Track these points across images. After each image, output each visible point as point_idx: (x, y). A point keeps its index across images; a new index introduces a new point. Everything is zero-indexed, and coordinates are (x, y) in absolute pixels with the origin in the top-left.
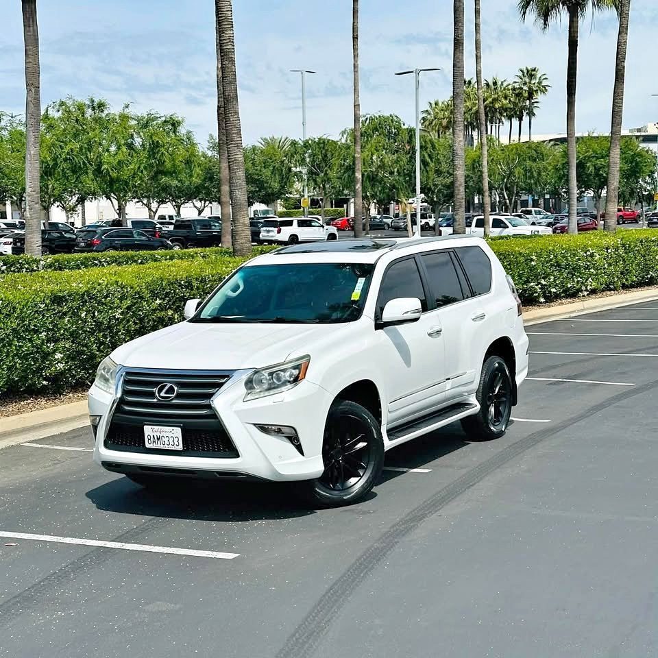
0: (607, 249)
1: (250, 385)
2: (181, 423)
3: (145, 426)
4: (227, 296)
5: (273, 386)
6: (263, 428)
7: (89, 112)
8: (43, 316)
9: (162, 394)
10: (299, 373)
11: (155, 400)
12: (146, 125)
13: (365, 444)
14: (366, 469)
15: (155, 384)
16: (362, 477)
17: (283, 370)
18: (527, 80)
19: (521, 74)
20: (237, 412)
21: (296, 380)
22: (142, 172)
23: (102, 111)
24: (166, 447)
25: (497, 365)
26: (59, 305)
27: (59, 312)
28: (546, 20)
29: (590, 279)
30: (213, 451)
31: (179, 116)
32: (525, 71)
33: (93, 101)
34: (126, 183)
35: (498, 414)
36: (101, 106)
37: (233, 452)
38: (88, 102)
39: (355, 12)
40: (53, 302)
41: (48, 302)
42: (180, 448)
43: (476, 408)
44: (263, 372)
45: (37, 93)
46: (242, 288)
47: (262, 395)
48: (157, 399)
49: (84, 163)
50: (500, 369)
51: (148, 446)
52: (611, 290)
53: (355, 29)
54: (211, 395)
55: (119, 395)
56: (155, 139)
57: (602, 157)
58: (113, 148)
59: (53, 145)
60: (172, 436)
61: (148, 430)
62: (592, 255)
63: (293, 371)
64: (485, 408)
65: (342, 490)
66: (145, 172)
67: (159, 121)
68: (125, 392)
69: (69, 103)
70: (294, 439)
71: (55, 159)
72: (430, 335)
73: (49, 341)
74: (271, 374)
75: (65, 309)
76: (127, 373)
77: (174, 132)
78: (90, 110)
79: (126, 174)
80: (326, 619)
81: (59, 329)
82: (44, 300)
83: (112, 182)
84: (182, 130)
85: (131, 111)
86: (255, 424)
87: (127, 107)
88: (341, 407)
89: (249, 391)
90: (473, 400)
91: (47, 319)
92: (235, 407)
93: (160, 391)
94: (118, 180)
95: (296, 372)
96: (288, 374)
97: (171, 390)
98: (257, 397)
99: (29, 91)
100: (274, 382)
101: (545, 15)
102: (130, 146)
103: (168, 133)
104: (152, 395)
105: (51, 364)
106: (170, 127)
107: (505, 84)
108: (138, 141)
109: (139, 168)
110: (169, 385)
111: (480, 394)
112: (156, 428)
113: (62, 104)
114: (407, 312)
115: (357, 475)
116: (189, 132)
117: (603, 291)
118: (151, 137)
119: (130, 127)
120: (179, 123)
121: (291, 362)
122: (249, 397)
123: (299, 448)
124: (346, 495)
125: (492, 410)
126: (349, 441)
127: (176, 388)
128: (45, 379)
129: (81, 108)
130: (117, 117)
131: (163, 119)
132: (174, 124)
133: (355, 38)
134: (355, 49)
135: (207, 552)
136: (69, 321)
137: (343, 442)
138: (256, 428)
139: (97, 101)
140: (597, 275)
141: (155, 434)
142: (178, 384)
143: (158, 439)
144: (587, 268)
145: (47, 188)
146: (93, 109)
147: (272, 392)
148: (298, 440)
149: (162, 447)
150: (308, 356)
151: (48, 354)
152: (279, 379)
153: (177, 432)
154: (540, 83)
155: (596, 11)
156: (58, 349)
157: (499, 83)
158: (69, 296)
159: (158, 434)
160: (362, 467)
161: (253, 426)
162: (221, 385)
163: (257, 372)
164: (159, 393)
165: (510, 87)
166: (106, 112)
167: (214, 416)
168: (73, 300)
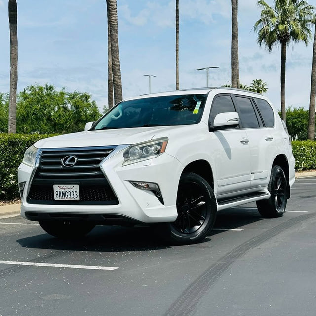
0: (312, 147)
1: (127, 155)
2: (79, 181)
3: (54, 186)
4: (112, 118)
5: (143, 156)
6: (135, 184)
7: (45, 91)
8: (3, 152)
9: (67, 163)
10: (161, 148)
11: (61, 167)
12: (72, 98)
13: (204, 203)
14: (205, 220)
15: (62, 157)
16: (202, 225)
17: (150, 146)
18: (257, 86)
19: (253, 83)
20: (118, 173)
21: (158, 152)
22: (70, 120)
23: (51, 91)
24: (68, 199)
25: (279, 171)
26: (13, 146)
27: (13, 151)
28: (270, 48)
29: (303, 162)
30: (100, 200)
31: (89, 94)
32: (256, 81)
33: (47, 86)
34: (63, 126)
35: (280, 202)
36: (51, 88)
37: (114, 201)
38: (45, 87)
39: (177, 38)
40: (9, 145)
41: (6, 144)
42: (78, 199)
43: (268, 195)
44: (136, 147)
45: (16, 69)
46: (121, 114)
47: (135, 161)
48: (63, 166)
49: (42, 115)
50: (280, 174)
51: (56, 199)
52: (313, 169)
53: (177, 46)
54: (100, 161)
55: (37, 165)
56: (77, 104)
57: (296, 118)
58: (56, 109)
59: (27, 106)
60: (73, 191)
61: (56, 188)
62: (304, 149)
63: (157, 146)
64: (272, 197)
65: (189, 233)
66: (71, 120)
67: (80, 96)
68: (41, 164)
69: (35, 86)
70: (157, 192)
71: (27, 114)
72: (242, 142)
73: (6, 167)
74: (142, 148)
75: (17, 149)
76: (44, 152)
77: (87, 101)
78: (45, 90)
79: (62, 121)
80: (191, 304)
81: (13, 161)
82: (4, 143)
83: (55, 125)
84: (90, 101)
85: (66, 91)
86: (130, 181)
87: (64, 89)
88: (188, 176)
89: (126, 160)
90: (266, 190)
91: (6, 154)
92: (116, 169)
93: (65, 161)
94: (59, 124)
95: (159, 147)
96: (153, 148)
97: (72, 160)
98: (132, 163)
99: (12, 67)
100: (143, 154)
101: (270, 45)
102: (65, 108)
103: (84, 101)
104: (60, 164)
105: (7, 181)
106: (84, 98)
107: (246, 87)
108: (69, 106)
109: (69, 118)
110: (71, 157)
111: (270, 188)
112: (62, 186)
113: (32, 87)
114: (230, 121)
115: (199, 224)
116: (94, 101)
117: (309, 169)
118: (75, 103)
119: (65, 99)
120: (89, 97)
121: (156, 140)
122: (126, 164)
123: (161, 200)
124: (192, 237)
125: (276, 198)
126: (193, 201)
127: (76, 159)
128: (3, 190)
129: (41, 89)
130: (59, 94)
131: (81, 95)
132: (87, 97)
133: (177, 51)
134: (177, 56)
135: (95, 267)
136: (19, 156)
137: (190, 201)
138: (130, 184)
139: (49, 86)
140: (306, 160)
141: (61, 190)
142: (78, 156)
143: (63, 193)
144: (302, 156)
145: (24, 129)
146: (47, 89)
147: (142, 160)
148: (160, 194)
149: (65, 199)
150: (167, 138)
151: (6, 175)
152: (147, 151)
153: (76, 188)
154: (263, 87)
155: (294, 43)
156: (12, 172)
157: (243, 87)
158: (19, 142)
159: (63, 190)
160: (202, 219)
161: (129, 183)
162: (106, 155)
163: (132, 146)
164: (64, 163)
165: (248, 89)
166: (53, 91)
167: (103, 176)
168: (21, 145)
